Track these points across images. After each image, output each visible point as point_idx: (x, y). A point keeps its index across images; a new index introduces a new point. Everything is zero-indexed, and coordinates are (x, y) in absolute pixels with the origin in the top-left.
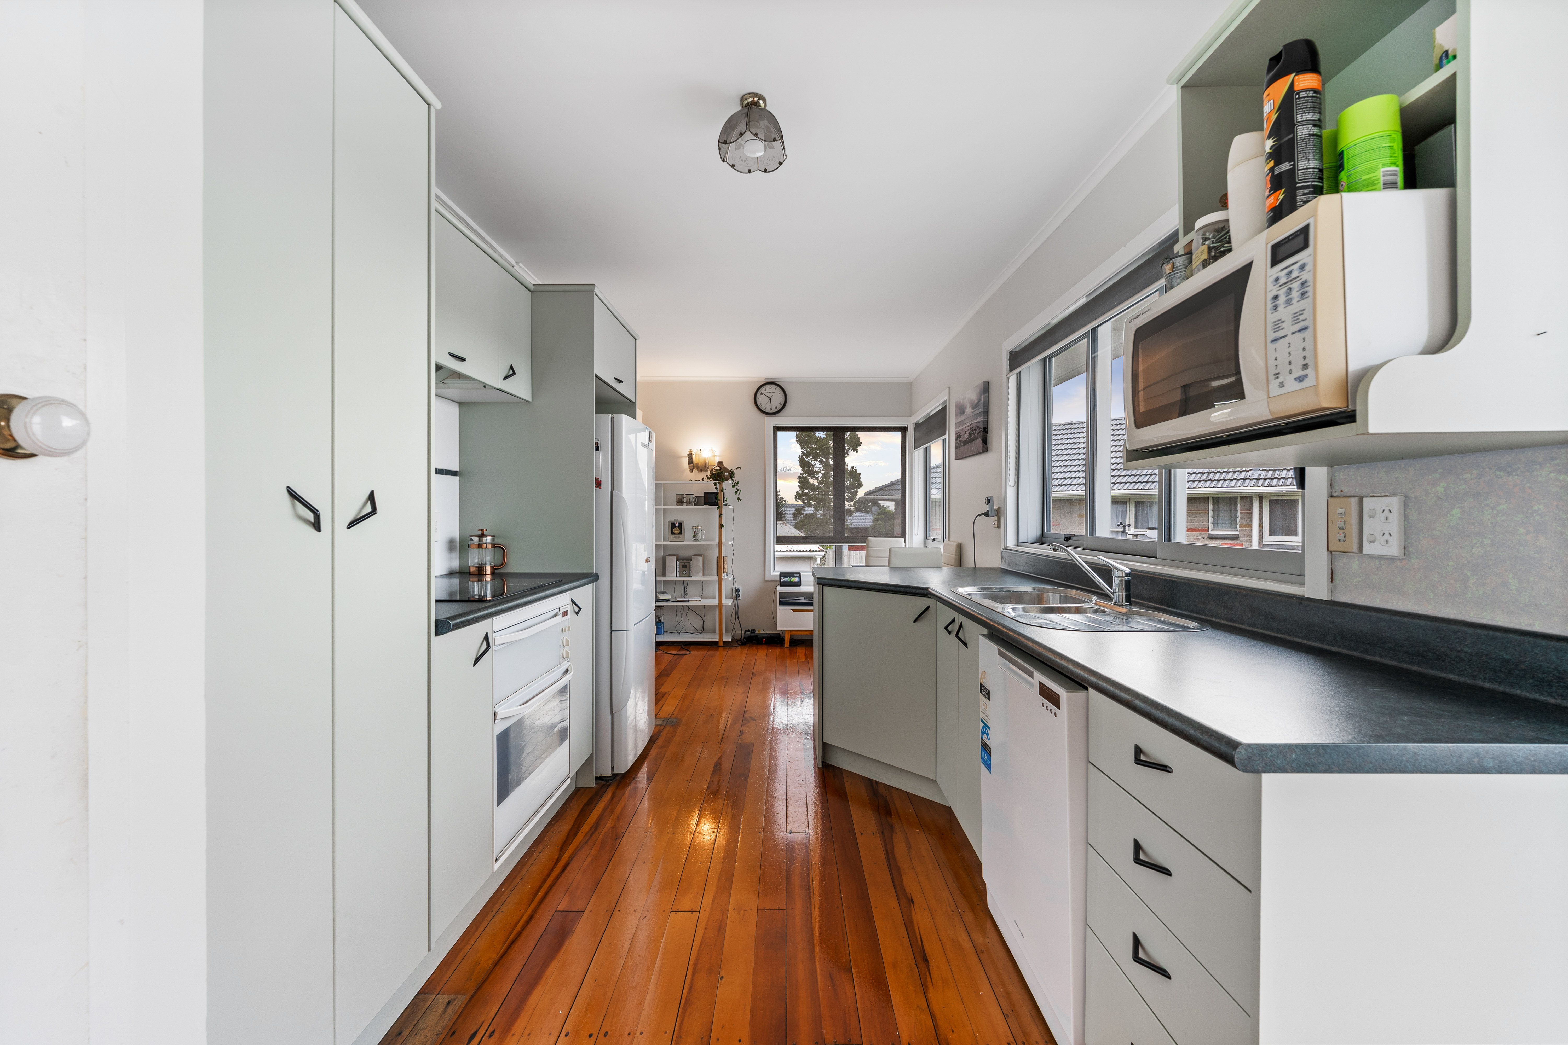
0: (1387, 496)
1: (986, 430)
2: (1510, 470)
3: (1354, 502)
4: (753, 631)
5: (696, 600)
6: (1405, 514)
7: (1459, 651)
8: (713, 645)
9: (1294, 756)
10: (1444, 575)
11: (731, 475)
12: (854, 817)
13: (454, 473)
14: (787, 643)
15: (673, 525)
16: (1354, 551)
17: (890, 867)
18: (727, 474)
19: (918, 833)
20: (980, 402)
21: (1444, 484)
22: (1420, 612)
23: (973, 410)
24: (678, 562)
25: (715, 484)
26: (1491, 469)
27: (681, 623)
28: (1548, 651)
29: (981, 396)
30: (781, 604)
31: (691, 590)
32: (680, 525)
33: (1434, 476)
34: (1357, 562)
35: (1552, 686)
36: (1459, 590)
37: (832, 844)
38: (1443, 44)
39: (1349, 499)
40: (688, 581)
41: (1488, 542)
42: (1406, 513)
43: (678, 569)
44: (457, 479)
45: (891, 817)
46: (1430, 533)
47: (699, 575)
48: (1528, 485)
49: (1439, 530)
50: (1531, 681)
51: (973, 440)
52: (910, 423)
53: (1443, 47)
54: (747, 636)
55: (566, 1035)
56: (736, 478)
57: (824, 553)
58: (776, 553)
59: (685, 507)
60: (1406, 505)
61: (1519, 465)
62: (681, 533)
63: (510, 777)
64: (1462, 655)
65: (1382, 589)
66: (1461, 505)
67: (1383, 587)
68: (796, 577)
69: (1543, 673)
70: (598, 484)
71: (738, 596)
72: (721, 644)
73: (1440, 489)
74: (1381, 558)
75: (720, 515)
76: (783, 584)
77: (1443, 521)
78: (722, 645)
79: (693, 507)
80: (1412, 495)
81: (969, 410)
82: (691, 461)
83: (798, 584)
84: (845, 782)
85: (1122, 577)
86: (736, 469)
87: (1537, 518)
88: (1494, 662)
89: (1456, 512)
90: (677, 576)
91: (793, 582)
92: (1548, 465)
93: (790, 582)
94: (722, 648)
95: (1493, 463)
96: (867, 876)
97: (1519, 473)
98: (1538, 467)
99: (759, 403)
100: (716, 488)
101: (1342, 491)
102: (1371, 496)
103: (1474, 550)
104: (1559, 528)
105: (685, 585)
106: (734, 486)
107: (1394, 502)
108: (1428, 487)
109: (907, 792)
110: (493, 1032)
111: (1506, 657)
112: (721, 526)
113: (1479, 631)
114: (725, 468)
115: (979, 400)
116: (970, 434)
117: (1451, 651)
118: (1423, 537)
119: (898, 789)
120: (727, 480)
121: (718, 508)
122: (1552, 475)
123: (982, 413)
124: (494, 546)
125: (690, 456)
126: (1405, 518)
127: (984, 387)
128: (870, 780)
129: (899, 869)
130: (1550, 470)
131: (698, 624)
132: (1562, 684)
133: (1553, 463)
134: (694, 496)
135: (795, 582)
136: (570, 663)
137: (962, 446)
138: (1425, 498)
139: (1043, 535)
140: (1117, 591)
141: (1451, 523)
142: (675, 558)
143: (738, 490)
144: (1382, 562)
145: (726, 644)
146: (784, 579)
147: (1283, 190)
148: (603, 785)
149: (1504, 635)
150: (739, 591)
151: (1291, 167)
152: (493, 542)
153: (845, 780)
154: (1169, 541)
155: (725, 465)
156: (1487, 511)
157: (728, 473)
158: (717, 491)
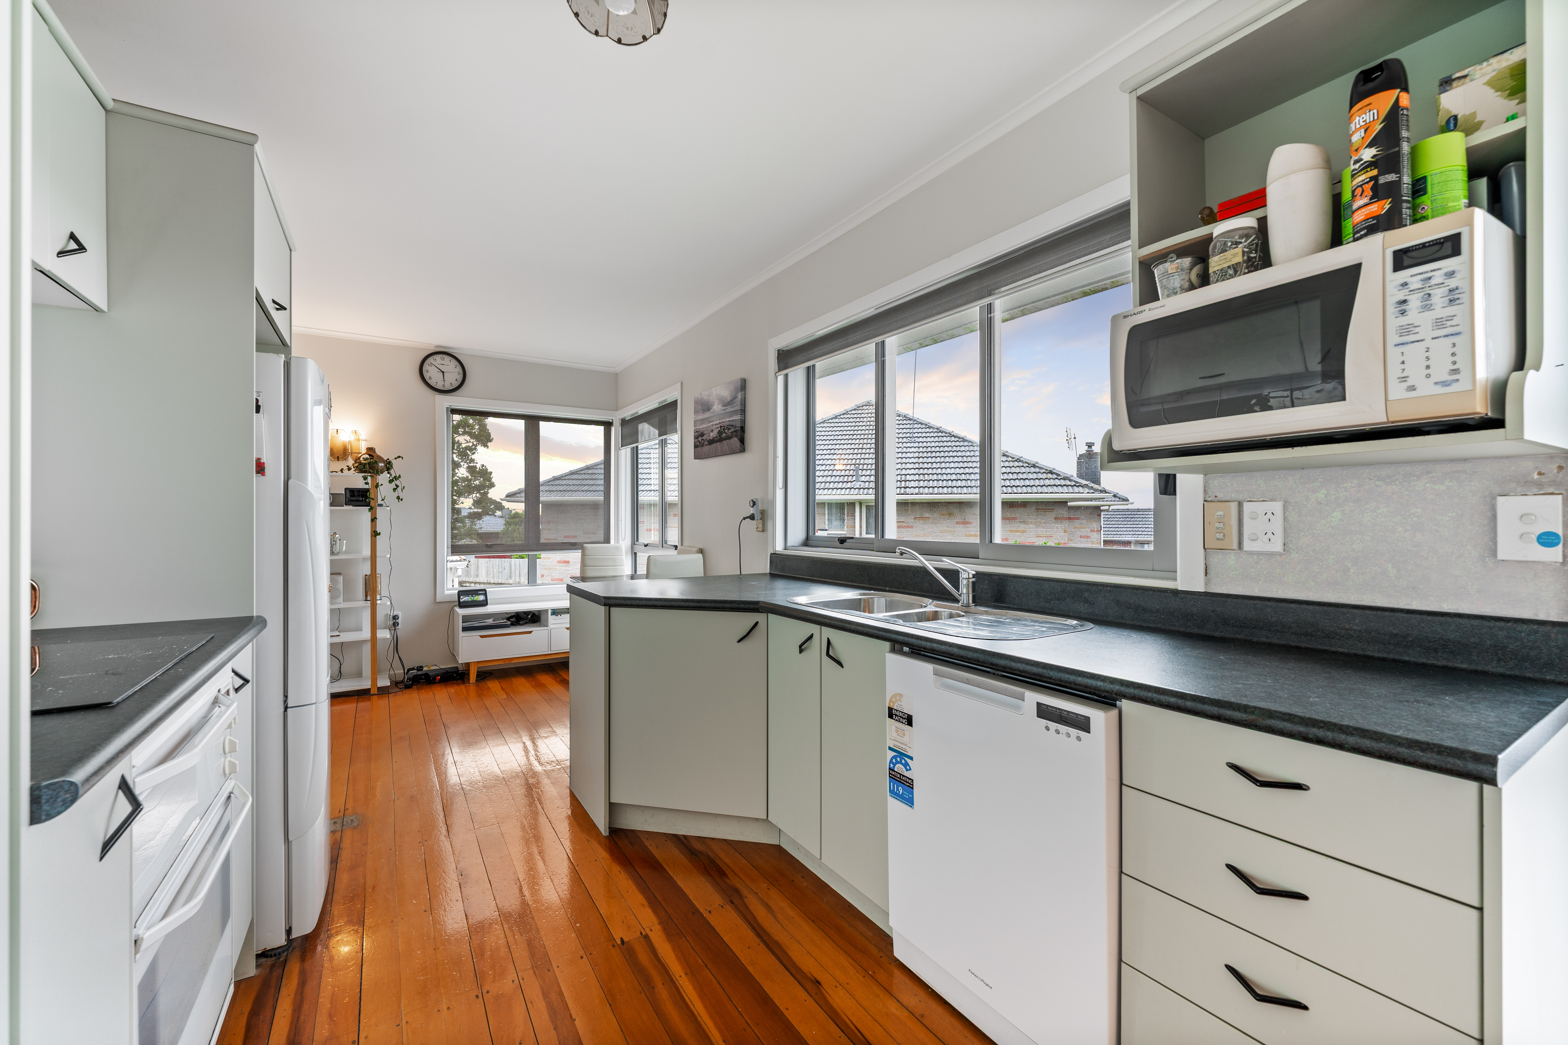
0: (1266, 501)
1: (743, 429)
2: (1389, 480)
3: (1234, 506)
4: (420, 668)
6: (1284, 516)
7: (1348, 630)
8: (362, 694)
10: (1325, 567)
11: (389, 466)
12: (687, 891)
14: (473, 677)
16: (1234, 548)
17: (768, 945)
18: (381, 465)
19: (768, 889)
20: (737, 400)
21: (1324, 491)
22: (1300, 598)
23: (724, 408)
25: (365, 478)
26: (1371, 479)
28: (1434, 625)
29: (737, 393)
30: (465, 629)
33: (1315, 484)
34: (1234, 558)
35: (1438, 652)
36: (1340, 578)
37: (684, 939)
38: (1450, 109)
39: (1228, 503)
41: (1368, 539)
42: (1286, 515)
45: (728, 878)
46: (1310, 532)
48: (1406, 492)
49: (1319, 530)
50: (1418, 649)
51: (725, 439)
52: (616, 418)
53: (1451, 112)
54: (411, 676)
56: (396, 469)
57: (467, 562)
60: (1285, 508)
61: (1398, 477)
64: (1352, 633)
65: (1261, 580)
66: (1341, 509)
67: (1262, 578)
68: (480, 594)
69: (1429, 642)
70: (260, 468)
71: (395, 624)
72: (374, 691)
73: (1321, 495)
74: (1260, 554)
75: (374, 520)
76: (462, 605)
77: (1324, 522)
78: (376, 692)
80: (1292, 501)
81: (717, 408)
83: (484, 603)
84: (648, 846)
85: (969, 578)
86: (396, 459)
87: (1415, 519)
88: (1383, 636)
89: (1337, 514)
91: (476, 601)
92: (1425, 477)
93: (473, 601)
94: (376, 696)
95: (1373, 475)
96: (750, 968)
97: (1397, 483)
98: (1415, 478)
99: (426, 376)
100: (367, 483)
101: (1216, 497)
102: (1248, 501)
103: (1354, 546)
104: (1434, 527)
106: (391, 481)
107: (1277, 506)
108: (1308, 494)
109: (725, 840)
111: (1394, 632)
112: (375, 534)
113: (1368, 612)
114: (379, 457)
115: (735, 398)
116: (720, 433)
117: (1341, 629)
118: (1303, 535)
119: (713, 839)
120: (381, 472)
121: (369, 510)
122: (1428, 485)
123: (739, 411)
126: (1284, 519)
127: (741, 385)
128: (675, 836)
129: (777, 943)
130: (1426, 481)
132: (1447, 650)
133: (1429, 475)
135: (479, 601)
137: (706, 445)
138: (1305, 503)
139: (807, 538)
140: (965, 592)
141: (1332, 523)
143: (397, 486)
144: (1261, 558)
145: (383, 691)
146: (464, 599)
147: (1390, 200)
148: (273, 966)
149: (1392, 614)
150: (398, 618)
151: (1397, 179)
153: (647, 844)
154: (991, 542)
155: (379, 452)
156: (1367, 513)
157: (384, 463)
158: (367, 487)
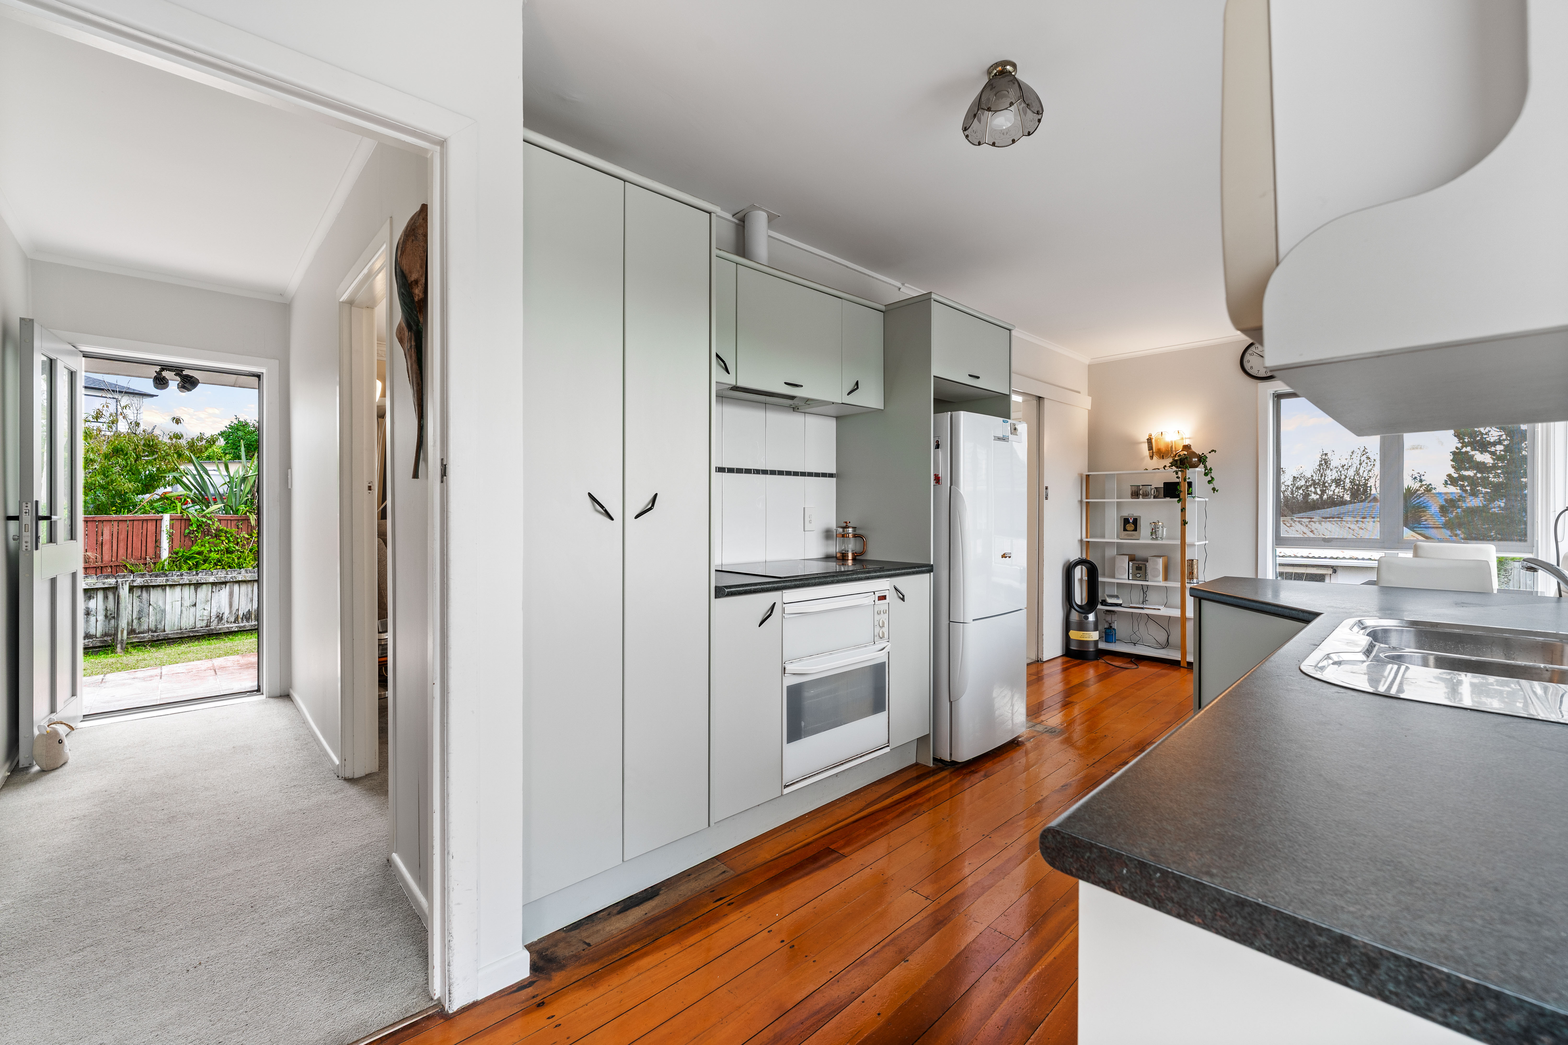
5: (1155, 609)
9: (1125, 872)
11: (1203, 460)
13: (831, 475)
15: (1126, 521)
18: (1196, 459)
24: (1131, 563)
25: (1177, 473)
27: (1137, 633)
31: (1152, 596)
32: (1135, 521)
40: (1148, 586)
43: (1131, 571)
44: (834, 480)
47: (1157, 579)
55: (769, 932)
56: (1210, 464)
58: (1277, 558)
59: (1141, 500)
62: (1135, 530)
63: (803, 724)
70: (938, 480)
72: (1183, 664)
75: (1183, 510)
78: (1185, 666)
79: (1152, 500)
82: (1150, 448)
86: (1210, 452)
90: (1129, 579)
94: (1185, 669)
99: (1247, 366)
100: (1178, 477)
105: (1144, 590)
106: (1206, 474)
110: (732, 903)
112: (1184, 522)
114: (1194, 453)
120: (1195, 466)
121: (1179, 501)
124: (855, 536)
125: (1149, 441)
131: (1162, 637)
134: (1153, 487)
136: (888, 643)
142: (1126, 558)
143: (1212, 478)
148: (941, 768)
152: (855, 533)
155: (1194, 449)
157: (1198, 458)
158: (1177, 480)
